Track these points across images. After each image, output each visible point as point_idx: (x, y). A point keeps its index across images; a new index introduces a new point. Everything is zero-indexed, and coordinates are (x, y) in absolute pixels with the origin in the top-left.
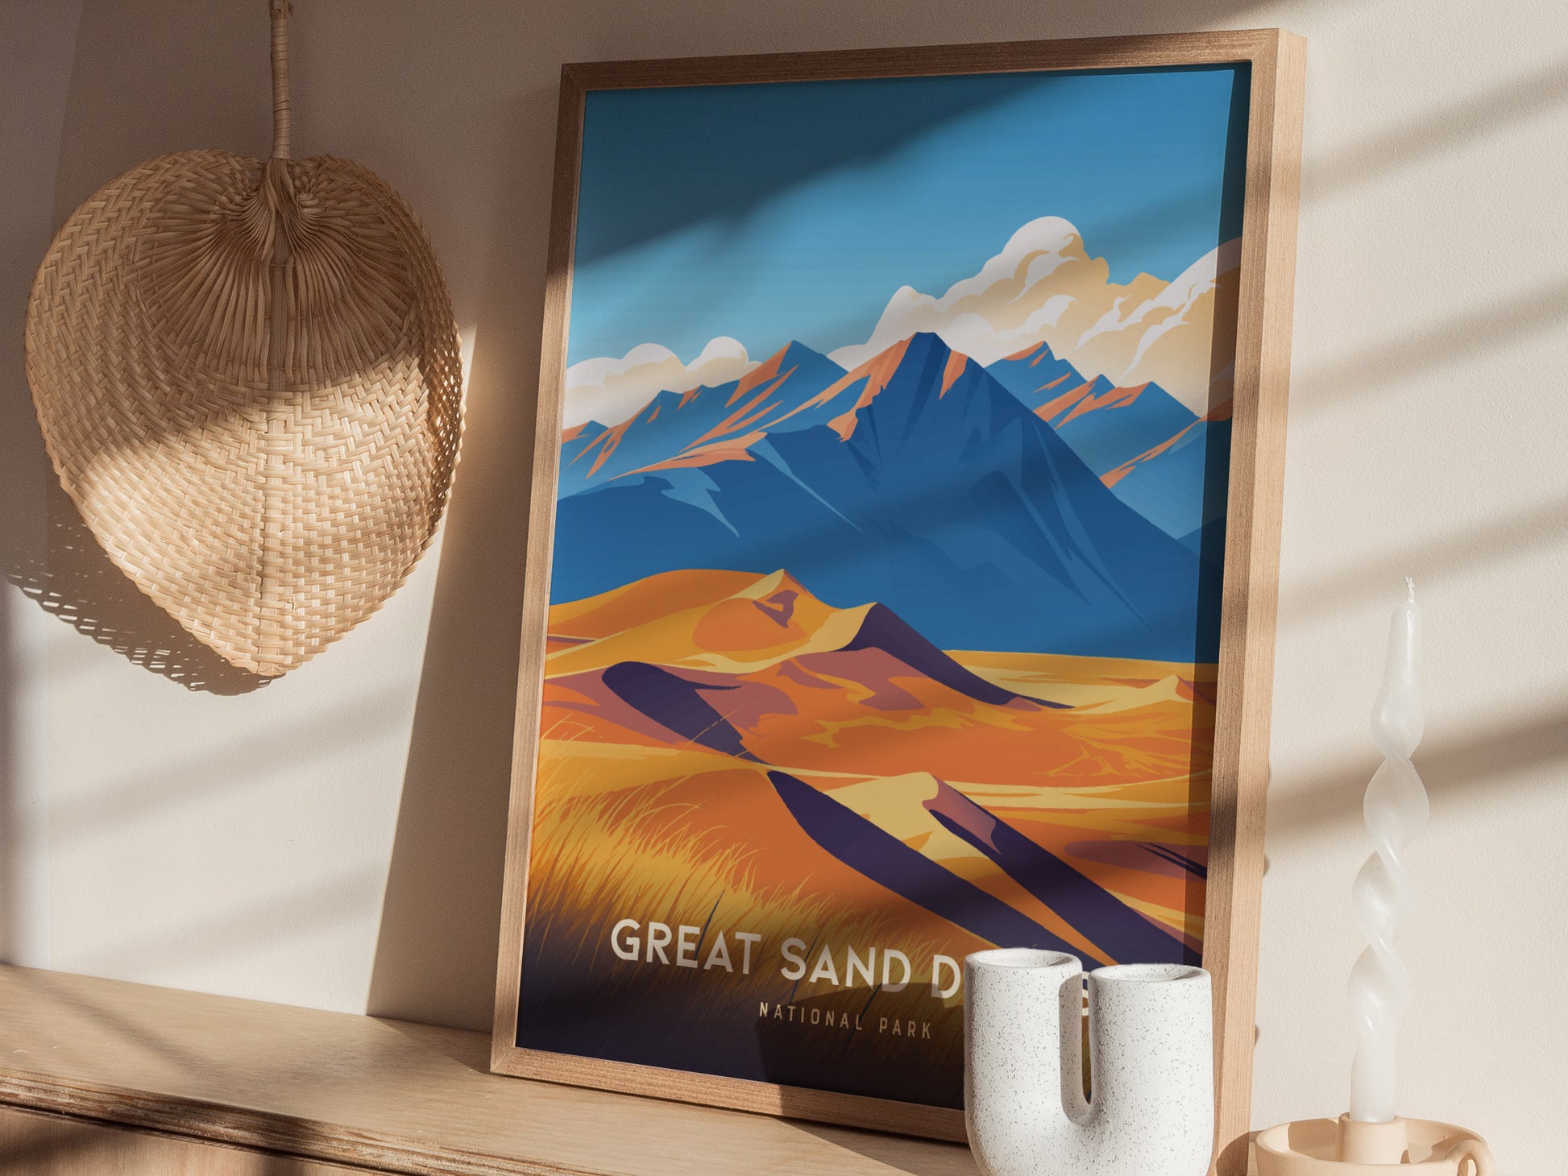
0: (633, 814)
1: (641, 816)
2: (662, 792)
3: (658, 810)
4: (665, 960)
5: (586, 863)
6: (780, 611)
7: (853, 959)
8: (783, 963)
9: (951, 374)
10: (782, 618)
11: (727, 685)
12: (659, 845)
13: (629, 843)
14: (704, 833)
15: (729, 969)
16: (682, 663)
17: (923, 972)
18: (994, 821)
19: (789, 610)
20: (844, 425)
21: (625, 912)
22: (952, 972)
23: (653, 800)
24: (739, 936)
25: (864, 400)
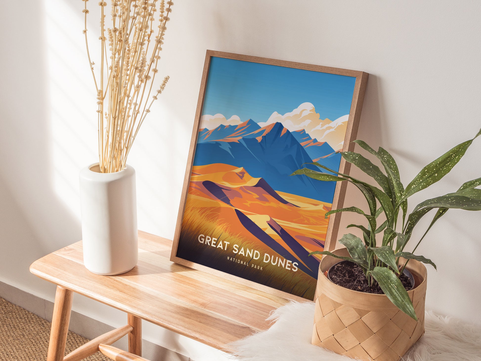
0: (206, 213)
1: (207, 214)
2: (212, 209)
3: (211, 213)
4: (209, 244)
5: (195, 221)
6: (241, 175)
7: (248, 251)
8: (233, 249)
9: (283, 132)
10: (242, 177)
11: (228, 189)
12: (210, 220)
13: (204, 219)
14: (220, 219)
15: (222, 249)
16: (220, 183)
17: (263, 256)
18: (281, 228)
19: (243, 176)
20: (259, 139)
21: (202, 233)
22: (268, 257)
23: (210, 211)
24: (225, 242)
25: (264, 134)
